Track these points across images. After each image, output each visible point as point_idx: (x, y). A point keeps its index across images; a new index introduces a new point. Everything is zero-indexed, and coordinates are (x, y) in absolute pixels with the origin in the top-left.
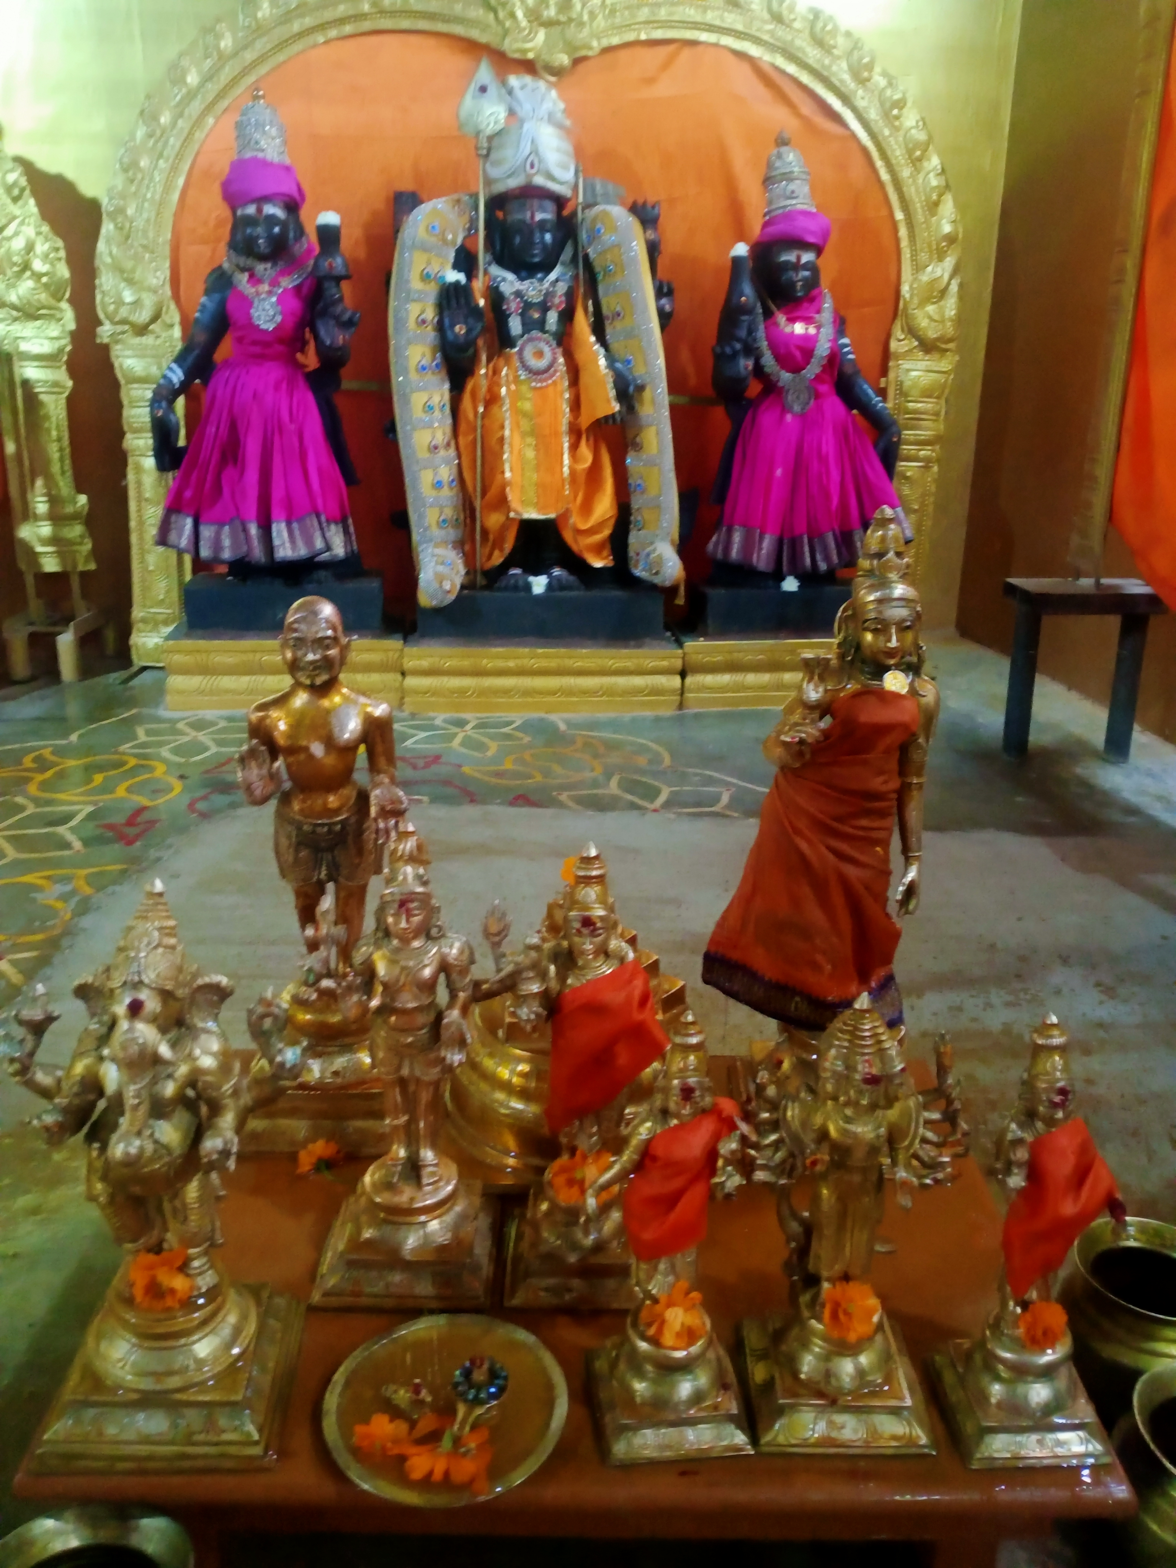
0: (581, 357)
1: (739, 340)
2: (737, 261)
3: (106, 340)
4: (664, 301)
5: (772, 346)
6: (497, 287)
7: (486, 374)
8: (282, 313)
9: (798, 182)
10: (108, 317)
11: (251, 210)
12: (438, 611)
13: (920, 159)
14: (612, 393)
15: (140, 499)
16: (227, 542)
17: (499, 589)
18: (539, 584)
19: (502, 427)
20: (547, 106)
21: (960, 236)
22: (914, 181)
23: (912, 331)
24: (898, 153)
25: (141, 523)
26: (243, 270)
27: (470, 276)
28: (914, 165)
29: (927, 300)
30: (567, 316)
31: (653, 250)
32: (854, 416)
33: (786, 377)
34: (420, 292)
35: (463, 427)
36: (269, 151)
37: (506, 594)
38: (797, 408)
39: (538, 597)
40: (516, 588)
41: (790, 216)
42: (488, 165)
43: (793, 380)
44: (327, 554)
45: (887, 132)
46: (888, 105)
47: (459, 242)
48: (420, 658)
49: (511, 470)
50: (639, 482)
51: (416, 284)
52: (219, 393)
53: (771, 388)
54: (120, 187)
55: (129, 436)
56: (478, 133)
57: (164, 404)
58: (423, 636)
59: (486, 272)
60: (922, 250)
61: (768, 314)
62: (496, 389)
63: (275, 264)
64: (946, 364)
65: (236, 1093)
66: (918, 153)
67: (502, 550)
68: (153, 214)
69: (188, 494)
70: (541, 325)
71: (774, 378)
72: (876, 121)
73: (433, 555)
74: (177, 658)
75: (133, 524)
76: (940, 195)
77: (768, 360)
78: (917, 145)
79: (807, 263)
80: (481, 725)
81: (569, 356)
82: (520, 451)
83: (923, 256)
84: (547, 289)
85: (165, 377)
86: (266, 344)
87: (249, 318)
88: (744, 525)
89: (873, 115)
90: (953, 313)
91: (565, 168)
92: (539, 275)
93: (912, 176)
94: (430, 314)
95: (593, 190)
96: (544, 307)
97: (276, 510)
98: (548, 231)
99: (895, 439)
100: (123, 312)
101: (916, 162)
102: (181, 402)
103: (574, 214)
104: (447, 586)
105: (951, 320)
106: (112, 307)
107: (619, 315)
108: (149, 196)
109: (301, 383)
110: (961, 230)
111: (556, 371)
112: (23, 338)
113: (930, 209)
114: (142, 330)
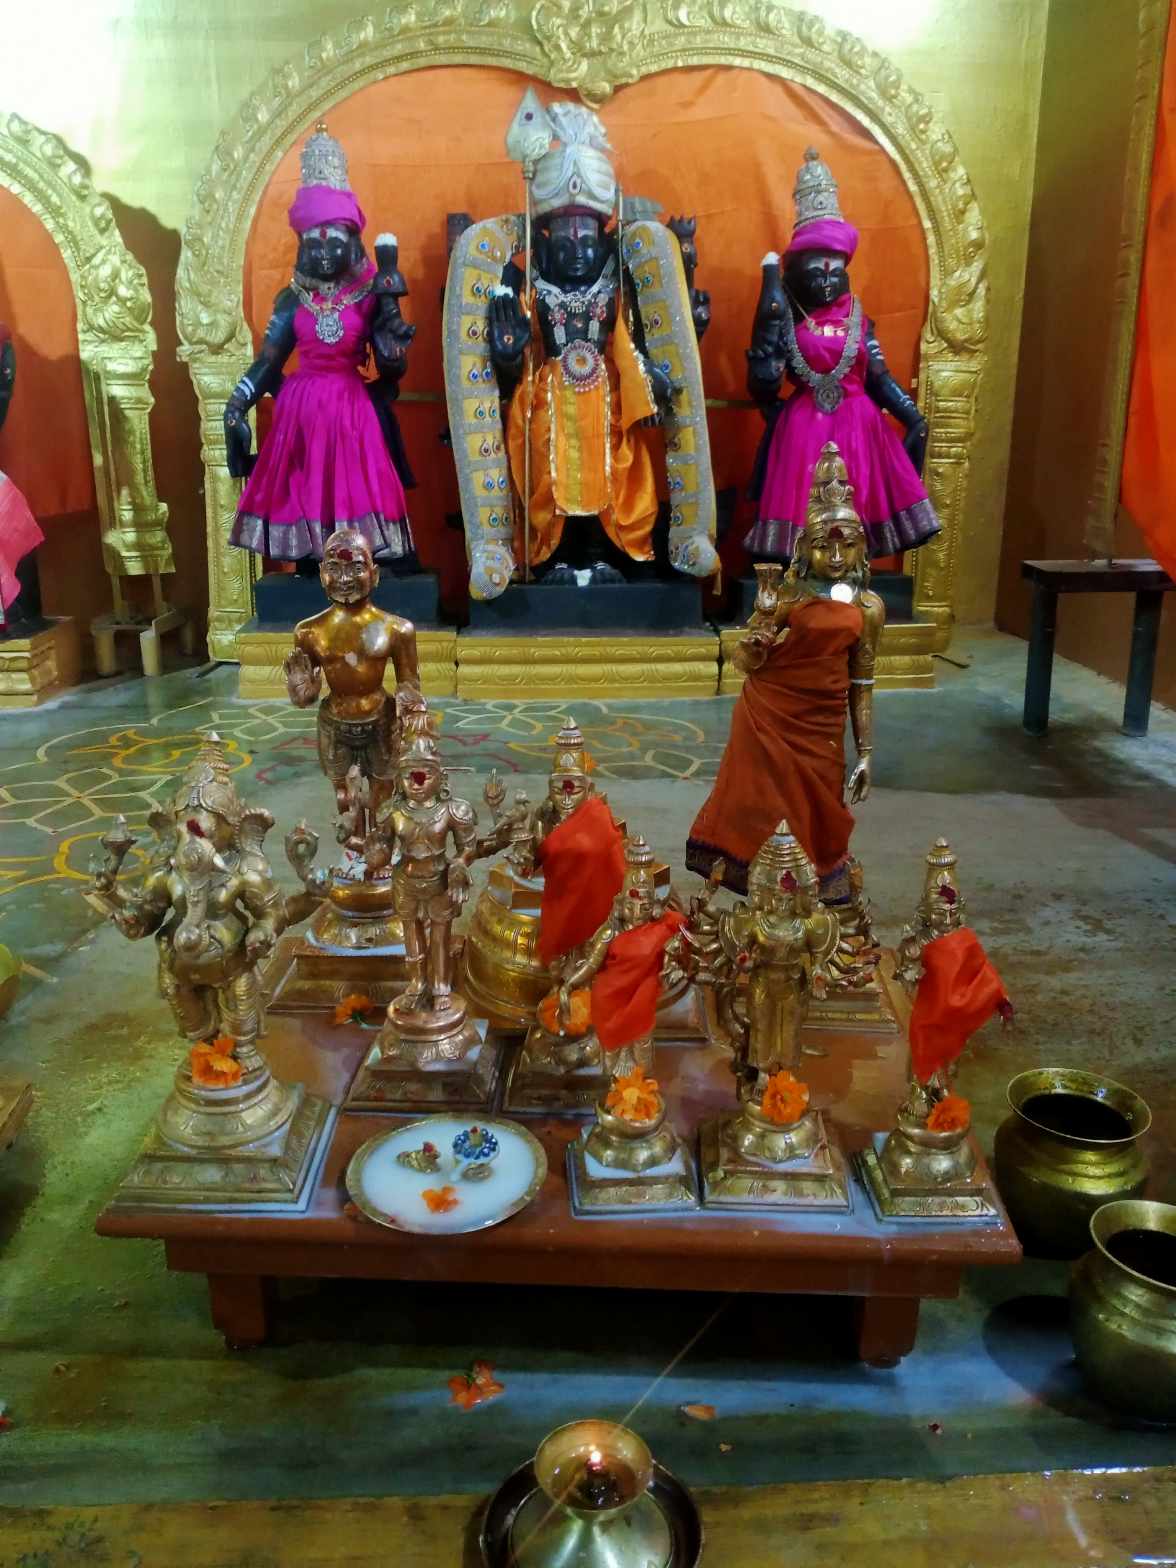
0: (622, 363)
1: (770, 343)
2: (768, 269)
3: (185, 359)
4: (700, 309)
5: (803, 349)
6: (544, 300)
7: (533, 381)
8: (344, 329)
9: (826, 194)
10: (186, 338)
11: (316, 234)
12: (489, 603)
13: (945, 170)
14: (651, 396)
15: (216, 505)
16: (294, 542)
17: (546, 583)
18: (583, 577)
19: (549, 430)
20: (589, 129)
21: (987, 242)
22: (941, 192)
23: (941, 334)
24: (925, 165)
25: (217, 528)
26: (308, 290)
27: (518, 290)
28: (941, 176)
29: (953, 304)
30: (609, 325)
31: (689, 262)
32: (883, 415)
33: (815, 377)
34: (471, 306)
35: (512, 431)
36: (332, 179)
37: (554, 587)
38: (827, 407)
39: (582, 588)
40: (562, 581)
41: (818, 226)
42: (534, 188)
43: (823, 380)
44: (385, 551)
45: (913, 146)
46: (915, 119)
47: (507, 260)
48: (472, 647)
49: (557, 470)
50: (678, 479)
51: (467, 298)
52: (288, 402)
53: (803, 388)
54: (197, 217)
55: (205, 447)
56: (525, 157)
57: (237, 414)
58: (475, 627)
59: (533, 286)
60: (950, 255)
61: (799, 319)
62: (542, 394)
63: (337, 283)
64: (974, 365)
65: (276, 905)
66: (944, 164)
67: (549, 546)
68: (228, 241)
69: (259, 497)
70: (584, 334)
71: (804, 379)
72: (903, 136)
73: (484, 551)
74: (249, 649)
75: (209, 529)
76: (966, 204)
77: (799, 362)
78: (943, 157)
79: (835, 270)
80: (528, 709)
81: (610, 362)
82: (565, 451)
83: (951, 262)
84: (589, 301)
85: (238, 389)
86: (331, 357)
87: (314, 332)
88: (777, 518)
89: (901, 129)
90: (981, 315)
91: (606, 188)
92: (582, 289)
93: (938, 186)
94: (481, 326)
95: (633, 208)
96: (587, 317)
97: (338, 510)
98: (589, 246)
99: (922, 435)
100: (201, 333)
101: (942, 173)
102: (252, 413)
103: (615, 231)
104: (496, 578)
105: (979, 322)
106: (190, 328)
107: (656, 322)
108: (223, 225)
109: (362, 394)
110: (987, 236)
111: (597, 377)
112: (110, 359)
113: (956, 217)
114: (218, 349)
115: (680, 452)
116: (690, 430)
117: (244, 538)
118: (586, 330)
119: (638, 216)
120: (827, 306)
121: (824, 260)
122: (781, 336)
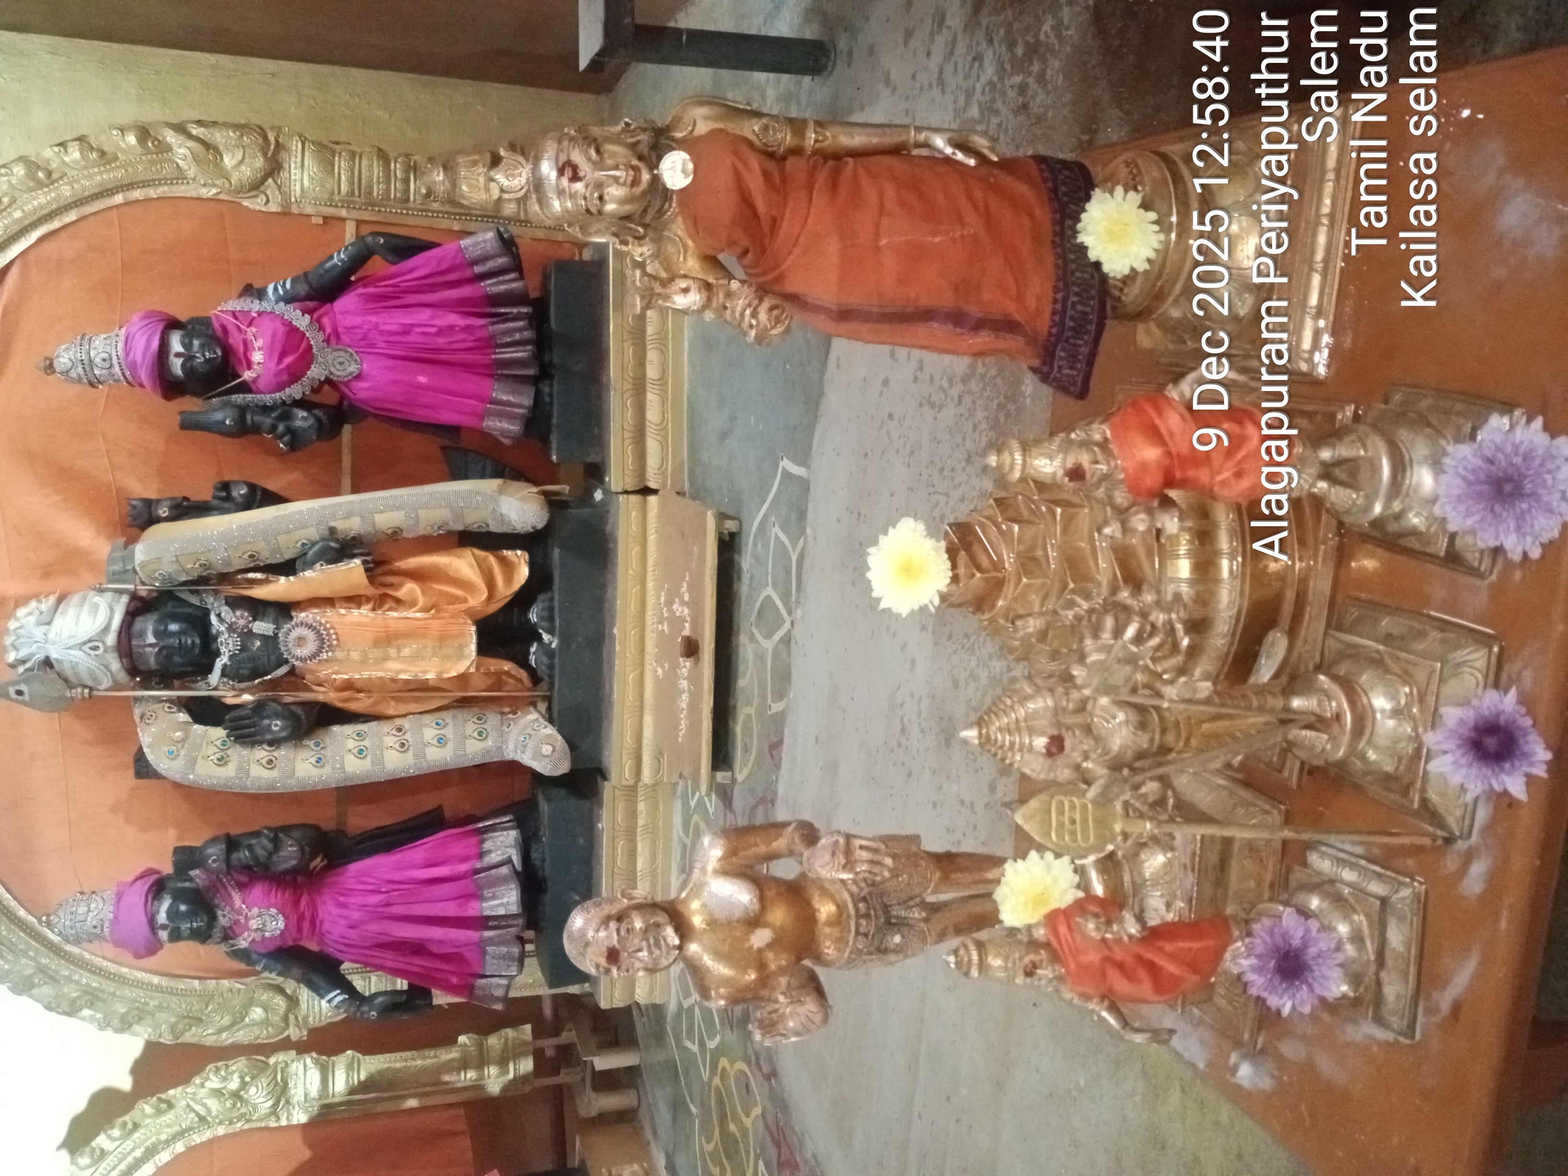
3: (305, 1032)
5: (280, 387)
8: (268, 908)
10: (281, 1034)
12: (572, 745)
13: (49, 174)
19: (380, 678)
22: (77, 180)
23: (256, 186)
24: (43, 200)
28: (56, 180)
29: (219, 169)
33: (315, 372)
35: (381, 709)
47: (183, 717)
48: (621, 767)
51: (229, 771)
57: (365, 1008)
58: (600, 762)
60: (158, 171)
61: (244, 388)
63: (217, 906)
66: (41, 175)
76: (92, 148)
77: (295, 391)
78: (32, 176)
79: (184, 345)
83: (167, 171)
85: (337, 1007)
86: (301, 918)
92: (214, 631)
93: (70, 184)
94: (261, 753)
95: (120, 573)
96: (248, 635)
100: (276, 1019)
101: (53, 177)
104: (547, 749)
105: (241, 138)
106: (270, 1031)
107: (252, 556)
112: (306, 1094)
113: (109, 162)
114: (293, 1001)
115: (404, 526)
116: (378, 517)
117: (499, 993)
118: (263, 637)
119: (129, 567)
120: (228, 351)
121: (172, 358)
122: (265, 409)
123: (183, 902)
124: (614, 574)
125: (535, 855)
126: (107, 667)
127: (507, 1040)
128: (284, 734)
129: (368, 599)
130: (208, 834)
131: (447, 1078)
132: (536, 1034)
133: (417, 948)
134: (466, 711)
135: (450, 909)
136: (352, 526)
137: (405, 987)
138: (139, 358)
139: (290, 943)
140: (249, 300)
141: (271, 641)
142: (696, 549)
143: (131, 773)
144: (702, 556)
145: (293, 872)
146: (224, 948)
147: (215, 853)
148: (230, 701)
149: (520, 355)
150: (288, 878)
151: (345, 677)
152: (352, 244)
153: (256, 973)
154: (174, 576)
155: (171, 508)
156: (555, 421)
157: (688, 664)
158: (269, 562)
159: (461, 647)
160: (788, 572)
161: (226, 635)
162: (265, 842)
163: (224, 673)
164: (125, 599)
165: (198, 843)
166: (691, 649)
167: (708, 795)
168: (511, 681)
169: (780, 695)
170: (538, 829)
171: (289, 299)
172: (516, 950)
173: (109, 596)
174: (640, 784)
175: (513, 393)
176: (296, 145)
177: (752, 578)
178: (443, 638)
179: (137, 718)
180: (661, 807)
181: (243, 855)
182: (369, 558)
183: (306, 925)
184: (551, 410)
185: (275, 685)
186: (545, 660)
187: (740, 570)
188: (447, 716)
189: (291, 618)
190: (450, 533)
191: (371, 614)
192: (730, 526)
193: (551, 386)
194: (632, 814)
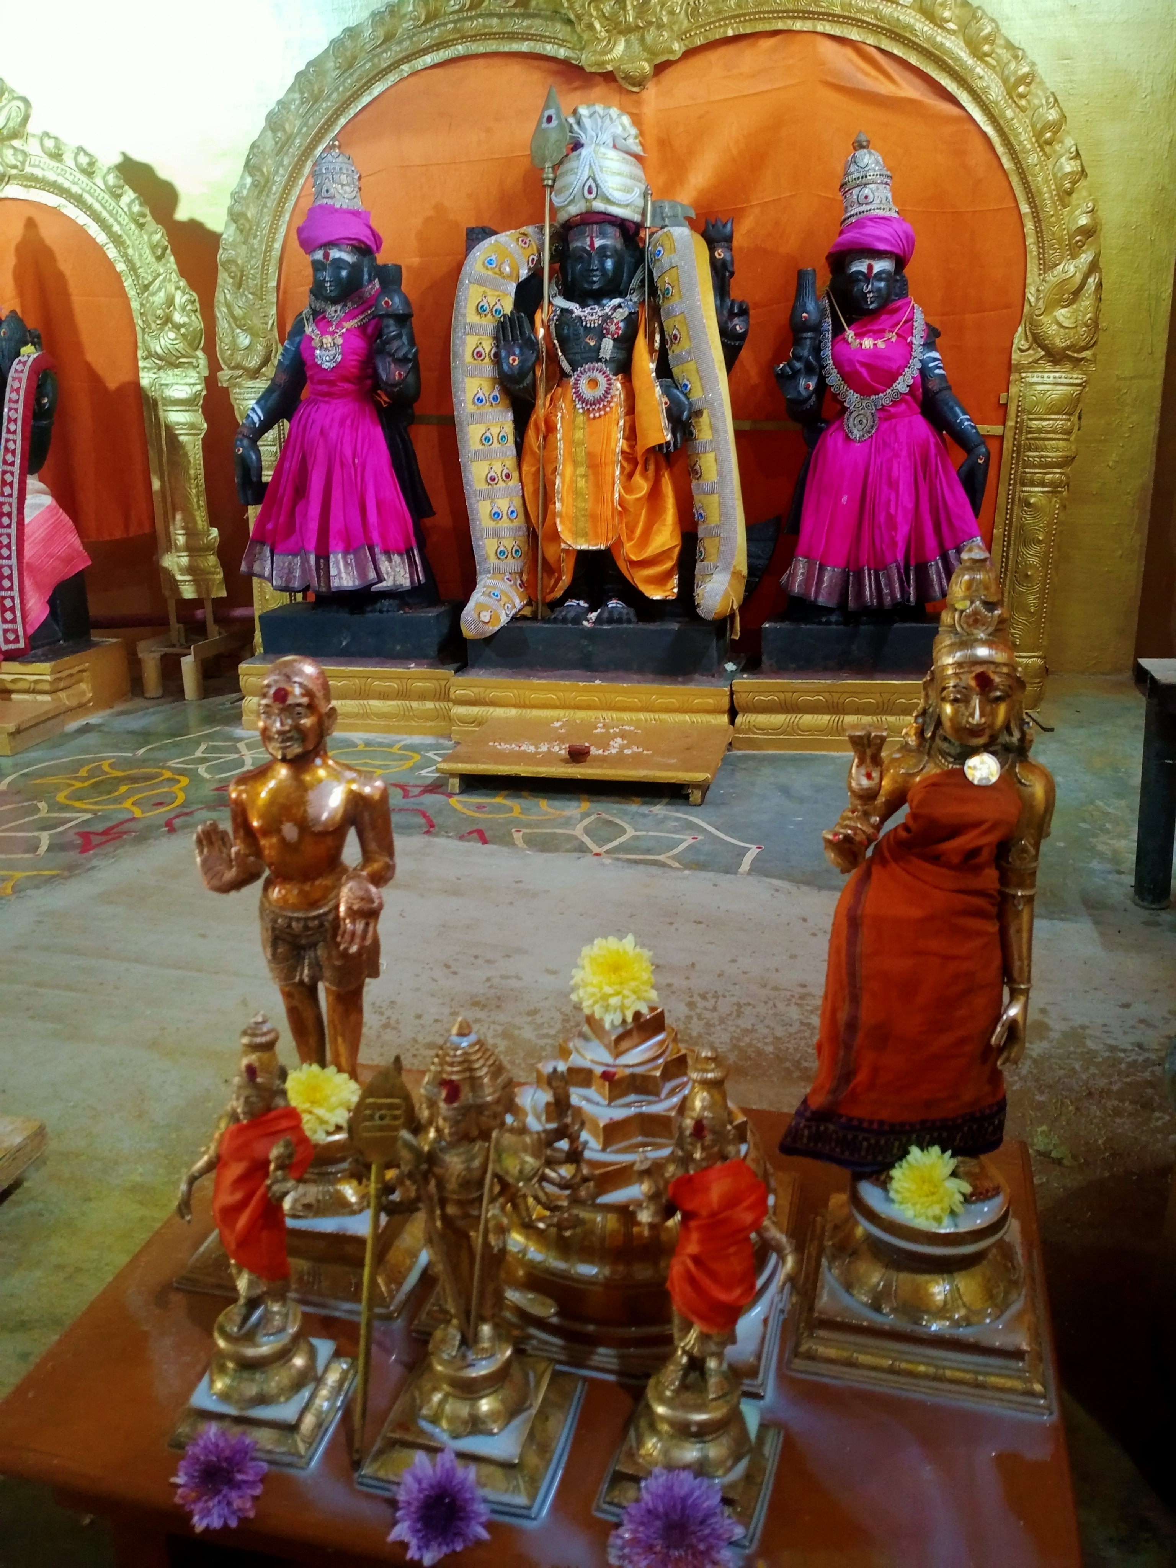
3: (226, 385)
10: (226, 363)
11: (319, 255)
12: (489, 641)
13: (1049, 143)
22: (1042, 168)
23: (1037, 340)
24: (1023, 138)
28: (1043, 150)
29: (1054, 304)
30: (626, 343)
35: (527, 459)
45: (1010, 114)
46: (1012, 81)
47: (524, 273)
48: (466, 687)
57: (246, 442)
58: (473, 667)
60: (1052, 246)
64: (1079, 375)
66: (1048, 135)
72: (997, 103)
74: (251, 680)
76: (1074, 183)
78: (1047, 126)
83: (1053, 254)
90: (1088, 316)
93: (1040, 162)
94: (488, 346)
95: (662, 213)
96: (601, 333)
98: (607, 257)
99: (980, 462)
100: (238, 358)
101: (1045, 146)
105: (1085, 325)
106: (229, 353)
107: (675, 337)
112: (167, 385)
113: (1061, 199)
114: (255, 374)
115: (701, 482)
116: (711, 456)
117: (257, 568)
118: (598, 349)
119: (667, 222)
120: (874, 314)
121: (867, 262)
122: (817, 350)
123: (349, 274)
124: (653, 681)
125: (386, 603)
126: (572, 201)
127: (213, 573)
128: (505, 367)
129: (632, 447)
130: (413, 297)
131: (179, 517)
132: (217, 601)
133: (301, 490)
134: (524, 539)
135: (336, 524)
136: (704, 433)
137: (265, 479)
138: (867, 231)
139: (309, 374)
140: (923, 334)
141: (594, 356)
142: (674, 761)
143: (473, 225)
144: (668, 768)
145: (376, 375)
146: (306, 311)
147: (396, 303)
148: (538, 317)
149: (868, 593)
150: (370, 371)
151: (559, 426)
152: (977, 432)
153: (282, 341)
154: (658, 264)
155: (724, 261)
156: (803, 626)
157: (563, 752)
158: (670, 352)
159: (585, 535)
160: (648, 851)
161: (600, 313)
162: (404, 350)
163: (564, 311)
164: (637, 218)
165: (404, 288)
166: (577, 755)
167: (437, 770)
168: (553, 581)
169: (530, 842)
170: (410, 606)
171: (924, 372)
172: (296, 584)
173: (640, 202)
174: (451, 704)
175: (829, 586)
176: (1077, 377)
177: (644, 816)
178: (594, 518)
179: (523, 229)
180: (429, 724)
181: (392, 329)
182: (672, 448)
183: (324, 388)
184: (813, 623)
185: (552, 358)
186: (571, 615)
187: (655, 804)
188: (520, 521)
189: (615, 374)
190: (695, 525)
191: (618, 450)
192: (696, 795)
193: (837, 623)
194: (422, 696)
